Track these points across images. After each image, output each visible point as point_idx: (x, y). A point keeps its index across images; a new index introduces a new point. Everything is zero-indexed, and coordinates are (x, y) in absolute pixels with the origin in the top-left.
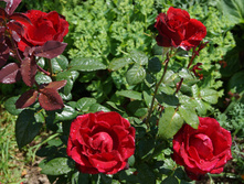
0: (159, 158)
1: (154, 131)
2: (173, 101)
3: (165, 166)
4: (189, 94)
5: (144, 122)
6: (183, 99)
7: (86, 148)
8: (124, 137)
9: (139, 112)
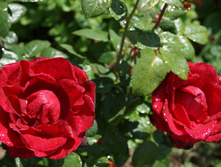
0: (132, 118)
1: (125, 82)
2: (151, 39)
3: (140, 128)
4: (172, 30)
5: (112, 70)
6: (165, 37)
7: (16, 117)
8: (77, 98)
9: (104, 57)
